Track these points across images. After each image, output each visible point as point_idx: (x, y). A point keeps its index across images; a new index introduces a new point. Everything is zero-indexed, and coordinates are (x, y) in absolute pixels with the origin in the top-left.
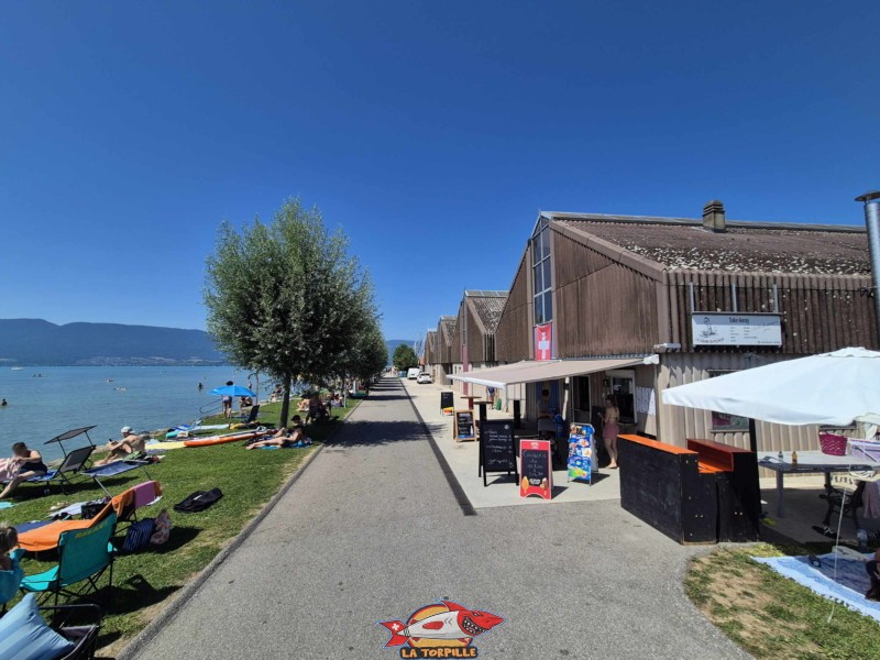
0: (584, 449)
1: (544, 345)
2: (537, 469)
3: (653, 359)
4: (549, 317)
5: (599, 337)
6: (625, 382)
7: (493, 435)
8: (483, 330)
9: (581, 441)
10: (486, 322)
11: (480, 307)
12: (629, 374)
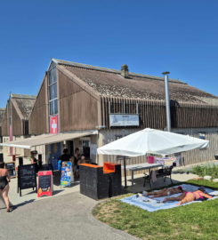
0: (68, 172)
1: (54, 126)
2: (46, 183)
3: (96, 132)
4: (56, 112)
5: (77, 123)
6: (87, 142)
7: (25, 172)
8: (22, 117)
9: (67, 169)
10: (23, 113)
11: (19, 104)
12: (88, 139)
